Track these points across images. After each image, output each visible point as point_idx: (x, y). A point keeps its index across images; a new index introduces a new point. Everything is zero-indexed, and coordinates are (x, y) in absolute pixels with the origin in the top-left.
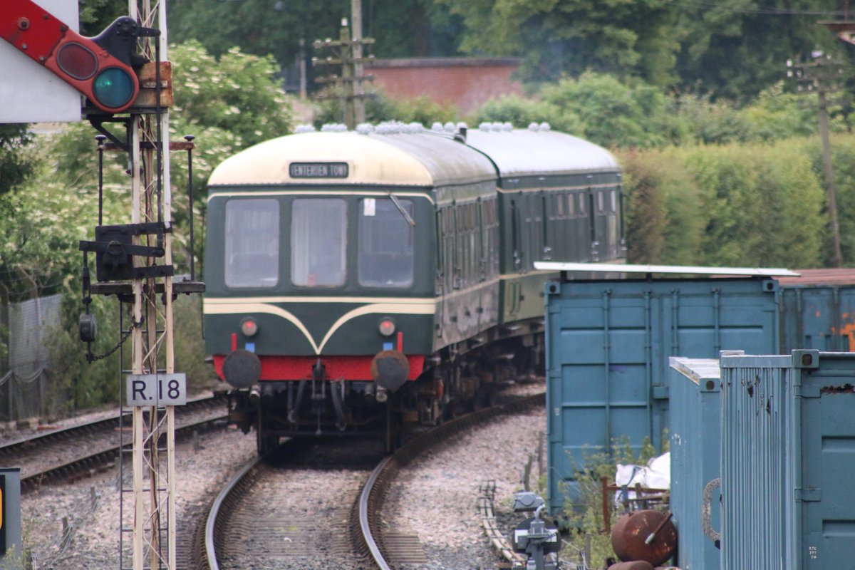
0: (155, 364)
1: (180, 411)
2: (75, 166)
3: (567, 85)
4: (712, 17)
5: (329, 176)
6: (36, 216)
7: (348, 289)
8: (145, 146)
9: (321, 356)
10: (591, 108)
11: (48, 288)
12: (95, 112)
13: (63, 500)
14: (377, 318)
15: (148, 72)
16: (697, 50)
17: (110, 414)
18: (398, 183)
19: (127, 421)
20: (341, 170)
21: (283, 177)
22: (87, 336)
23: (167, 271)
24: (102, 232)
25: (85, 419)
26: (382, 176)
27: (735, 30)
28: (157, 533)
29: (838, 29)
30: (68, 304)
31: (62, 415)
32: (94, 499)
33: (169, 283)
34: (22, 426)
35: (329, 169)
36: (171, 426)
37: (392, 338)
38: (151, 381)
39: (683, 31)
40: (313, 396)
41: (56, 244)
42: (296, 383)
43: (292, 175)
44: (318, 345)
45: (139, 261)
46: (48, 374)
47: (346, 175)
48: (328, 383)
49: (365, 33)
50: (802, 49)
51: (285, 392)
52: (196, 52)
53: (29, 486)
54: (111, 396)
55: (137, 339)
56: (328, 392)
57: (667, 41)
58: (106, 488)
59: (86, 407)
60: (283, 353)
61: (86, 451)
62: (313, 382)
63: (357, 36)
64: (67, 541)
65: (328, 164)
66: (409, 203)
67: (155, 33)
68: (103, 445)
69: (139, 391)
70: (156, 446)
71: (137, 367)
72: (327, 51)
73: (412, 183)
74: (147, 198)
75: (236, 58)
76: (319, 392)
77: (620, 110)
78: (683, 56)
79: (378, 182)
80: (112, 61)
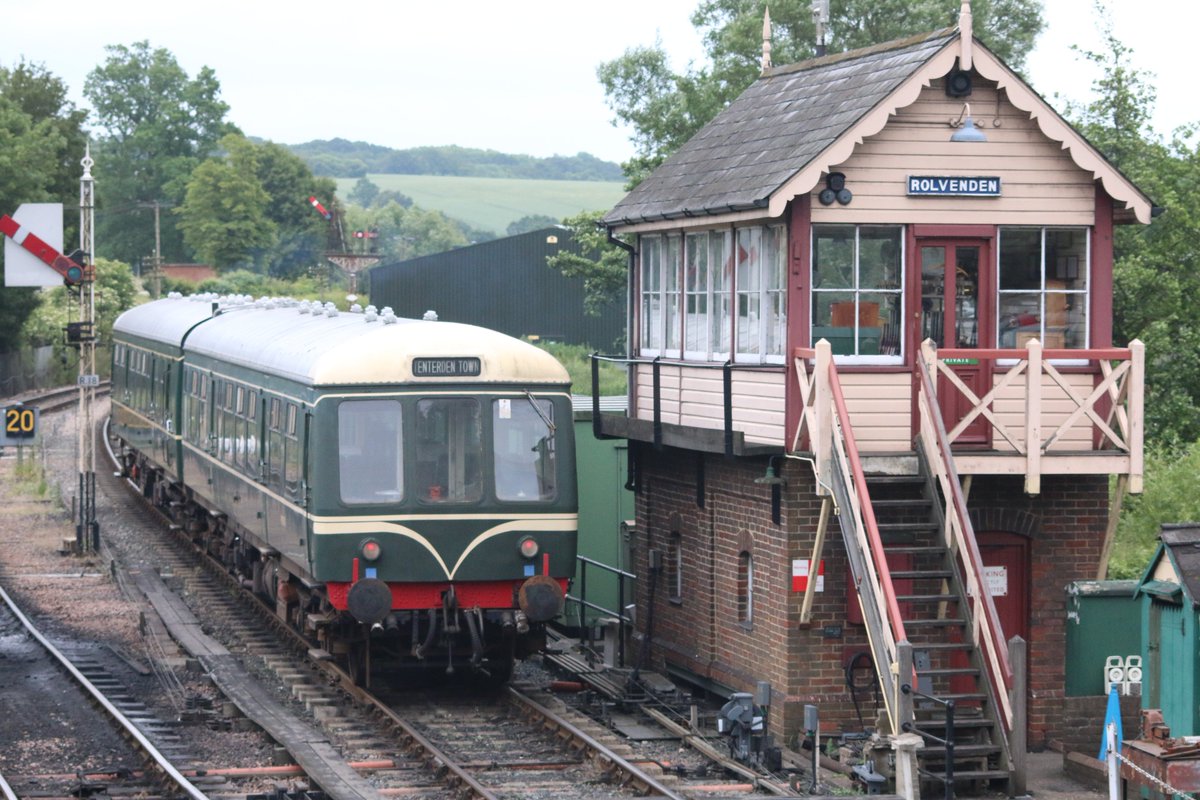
0: (89, 371)
1: (96, 388)
2: (58, 301)
3: (232, 274)
4: (283, 252)
5: (458, 373)
6: (45, 318)
7: (484, 505)
8: (86, 295)
9: (453, 582)
10: (241, 283)
11: (49, 343)
12: (68, 283)
13: (54, 418)
14: (516, 536)
15: (87, 269)
16: (279, 263)
17: (73, 388)
18: (535, 380)
19: (77, 390)
20: (471, 366)
21: (405, 375)
22: (64, 361)
23: (92, 339)
24: (71, 325)
25: (61, 390)
26: (517, 373)
27: (291, 256)
28: (88, 432)
29: (327, 256)
30: (55, 349)
31: (53, 388)
32: (64, 419)
33: (93, 343)
34: (39, 392)
35: (457, 366)
36: (93, 393)
37: (535, 561)
38: (86, 378)
39: (273, 256)
40: (446, 628)
41: (51, 328)
42: (423, 612)
43: (415, 374)
44: (450, 572)
45: (83, 335)
46: (48, 374)
47: (477, 373)
48: (461, 612)
49: (161, 254)
50: (314, 263)
51: (410, 624)
52: (104, 261)
53: (43, 412)
54: (71, 380)
55: (82, 363)
56: (463, 622)
57: (267, 258)
58: (68, 413)
59: (61, 385)
60: (410, 579)
61: (61, 401)
62: (445, 612)
63: (158, 256)
64: (55, 432)
65: (457, 360)
66: (547, 403)
67: (89, 255)
68: (67, 399)
69: (82, 381)
70: (89, 399)
71: (81, 372)
72: (147, 261)
73: (550, 380)
74: (86, 312)
75: (117, 263)
76: (452, 623)
77: (250, 283)
78: (272, 265)
79: (514, 380)
80: (75, 264)
